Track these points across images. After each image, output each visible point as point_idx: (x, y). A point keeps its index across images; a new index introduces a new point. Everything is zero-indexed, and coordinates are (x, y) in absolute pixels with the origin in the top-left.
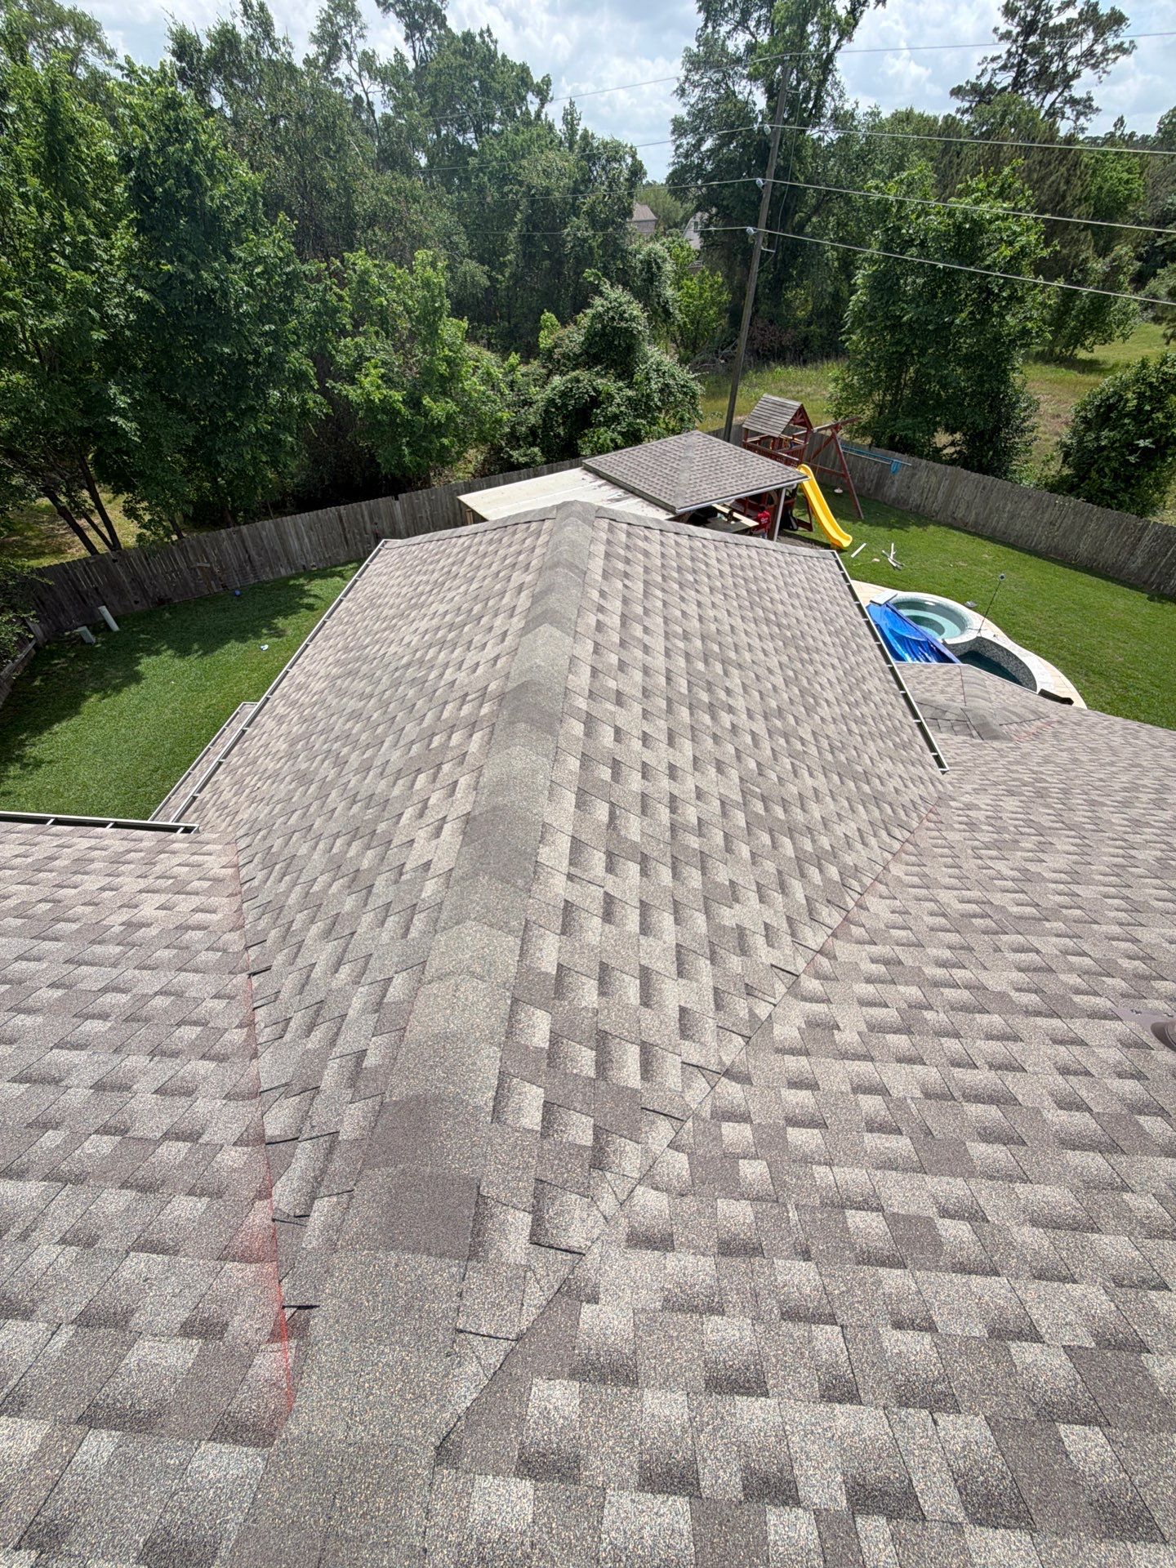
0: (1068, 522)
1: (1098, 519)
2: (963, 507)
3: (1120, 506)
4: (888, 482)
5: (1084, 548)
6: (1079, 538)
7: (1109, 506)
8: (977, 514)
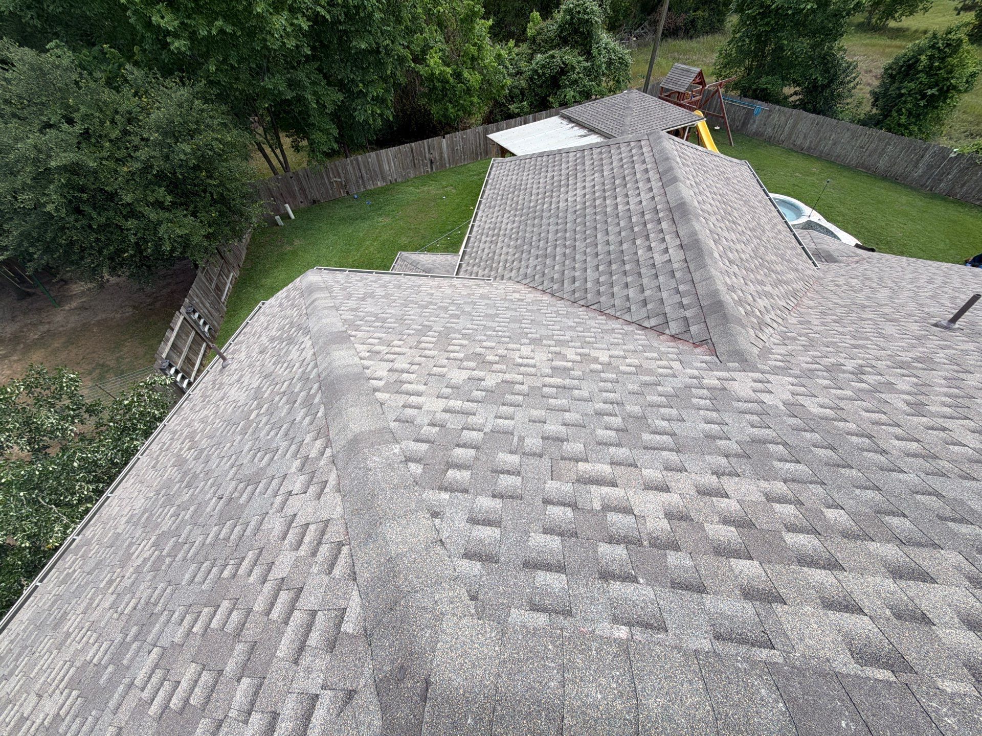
0: (873, 146)
1: (895, 143)
2: (801, 137)
3: (911, 134)
4: (751, 121)
5: (882, 164)
6: (880, 156)
7: (903, 135)
8: (811, 142)
